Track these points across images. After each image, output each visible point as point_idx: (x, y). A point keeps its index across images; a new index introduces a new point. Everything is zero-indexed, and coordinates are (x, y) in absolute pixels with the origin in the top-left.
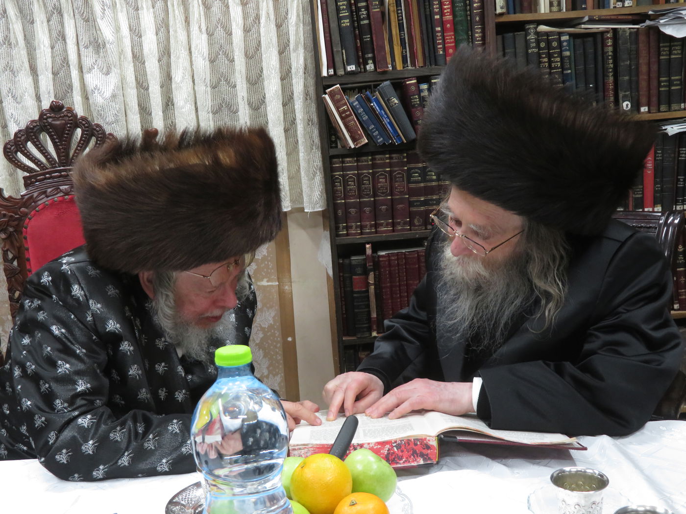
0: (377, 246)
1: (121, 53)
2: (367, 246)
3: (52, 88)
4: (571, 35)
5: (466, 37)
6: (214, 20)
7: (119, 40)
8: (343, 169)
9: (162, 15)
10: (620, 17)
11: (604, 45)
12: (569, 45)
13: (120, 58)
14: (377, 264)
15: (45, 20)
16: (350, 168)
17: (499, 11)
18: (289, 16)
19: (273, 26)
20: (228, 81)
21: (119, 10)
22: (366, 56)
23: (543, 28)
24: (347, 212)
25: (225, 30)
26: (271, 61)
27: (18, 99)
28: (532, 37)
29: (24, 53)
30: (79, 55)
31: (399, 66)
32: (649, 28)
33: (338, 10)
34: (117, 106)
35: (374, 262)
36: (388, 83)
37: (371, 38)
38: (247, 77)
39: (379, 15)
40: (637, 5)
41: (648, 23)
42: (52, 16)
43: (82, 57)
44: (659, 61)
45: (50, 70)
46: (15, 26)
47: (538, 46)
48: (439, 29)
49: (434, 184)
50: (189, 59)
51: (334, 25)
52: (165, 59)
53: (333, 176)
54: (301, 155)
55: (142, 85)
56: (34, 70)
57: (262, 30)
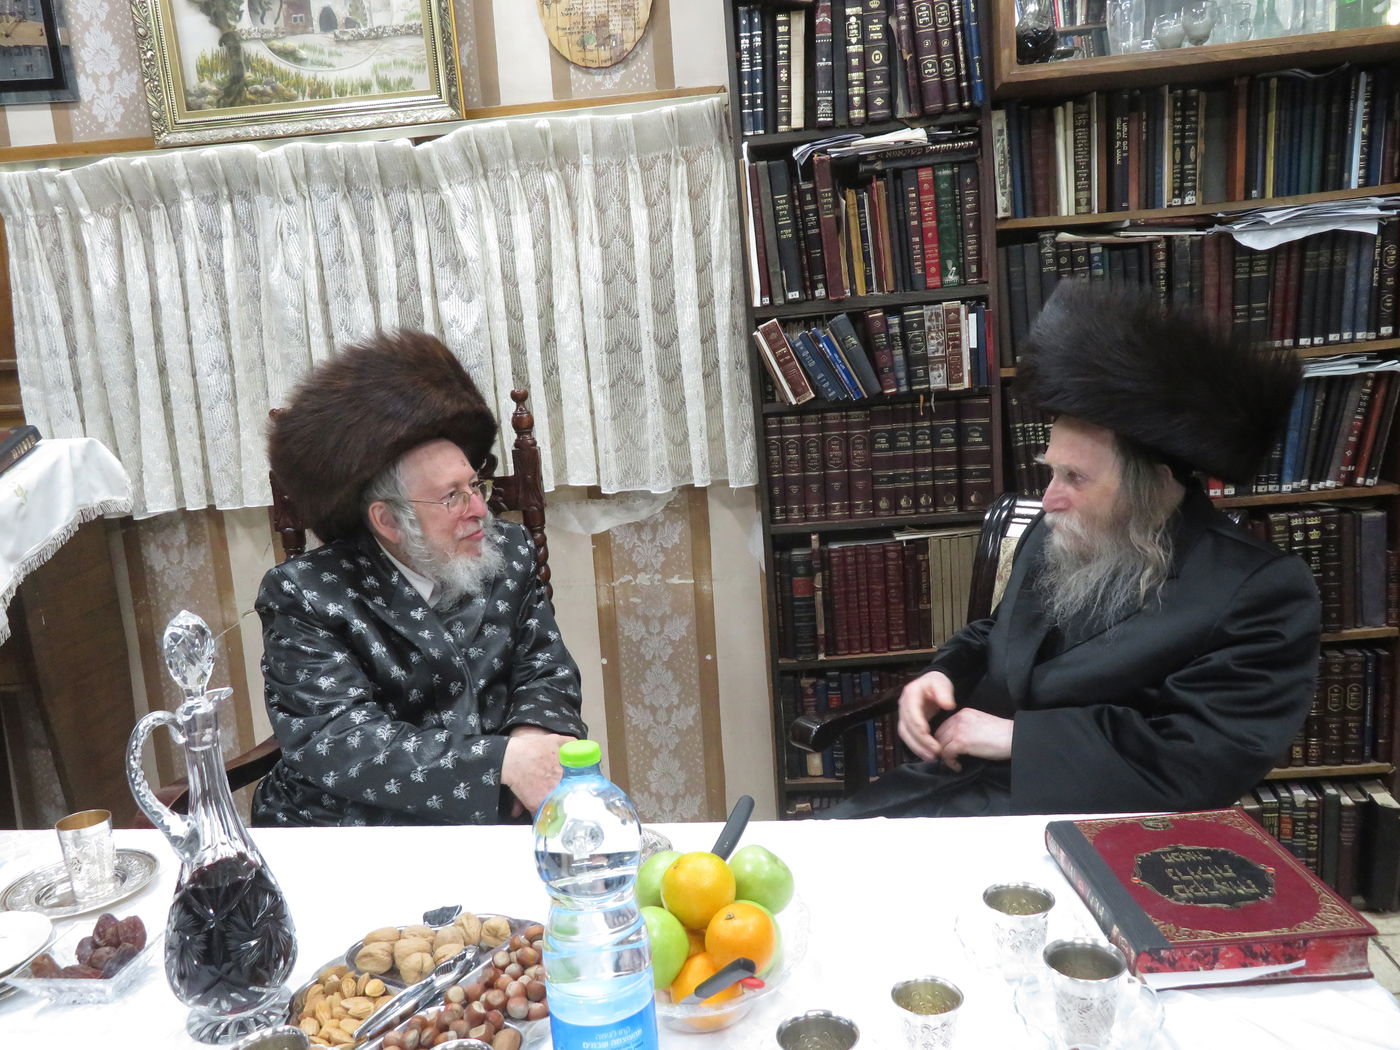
0: (826, 537)
1: (488, 272)
2: (813, 537)
3: (397, 320)
4: (1105, 245)
5: (954, 250)
6: (610, 227)
7: (485, 255)
8: (781, 431)
9: (542, 221)
10: (1176, 221)
11: (1152, 259)
12: (1102, 259)
13: (486, 279)
14: (825, 560)
15: (389, 230)
16: (792, 431)
17: (1001, 214)
18: (711, 222)
19: (689, 235)
20: (628, 310)
21: (485, 216)
22: (815, 278)
23: (1064, 237)
24: (785, 491)
25: (625, 241)
26: (685, 282)
27: (354, 334)
28: (1048, 250)
29: (361, 273)
30: (433, 276)
31: (861, 291)
32: (1220, 235)
33: (776, 216)
34: (484, 344)
35: (822, 559)
36: (843, 316)
37: (822, 254)
38: (653, 305)
39: (834, 223)
40: (1204, 203)
41: (1217, 228)
42: (397, 223)
43: (437, 280)
44: (1234, 281)
45: (395, 297)
46: (351, 238)
47: (1057, 262)
48: (917, 239)
49: (908, 452)
50: (576, 280)
51: (770, 237)
52: (544, 281)
53: (767, 441)
54: (725, 411)
55: (514, 315)
56: (374, 296)
57: (675, 241)
